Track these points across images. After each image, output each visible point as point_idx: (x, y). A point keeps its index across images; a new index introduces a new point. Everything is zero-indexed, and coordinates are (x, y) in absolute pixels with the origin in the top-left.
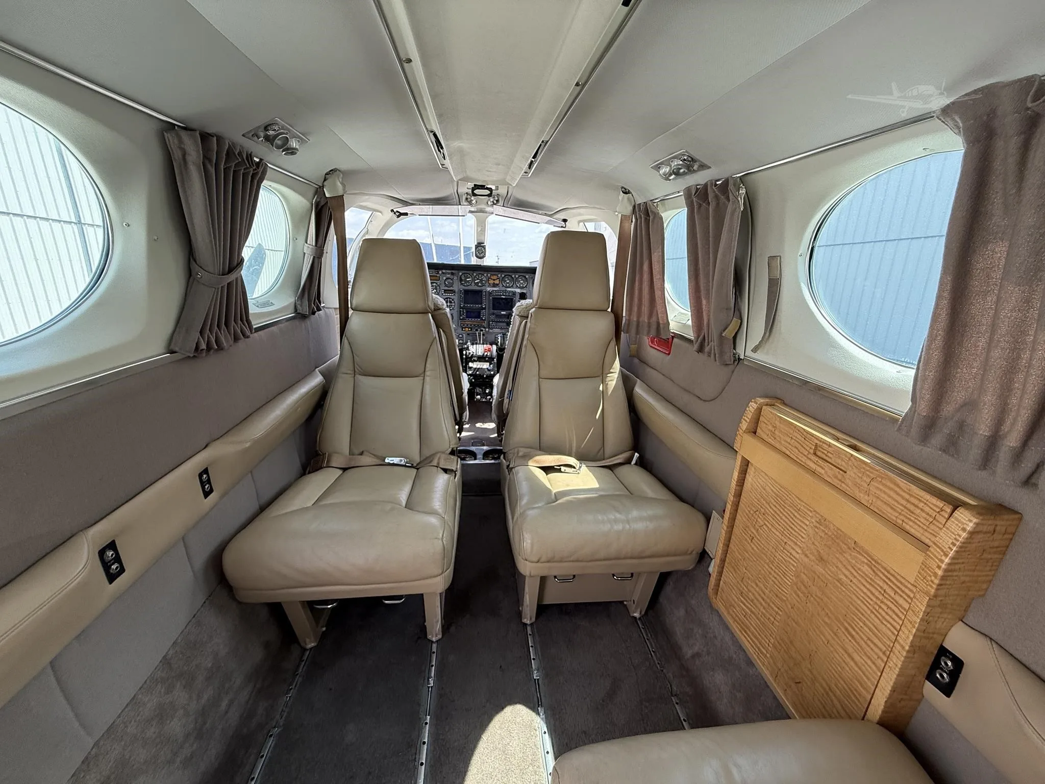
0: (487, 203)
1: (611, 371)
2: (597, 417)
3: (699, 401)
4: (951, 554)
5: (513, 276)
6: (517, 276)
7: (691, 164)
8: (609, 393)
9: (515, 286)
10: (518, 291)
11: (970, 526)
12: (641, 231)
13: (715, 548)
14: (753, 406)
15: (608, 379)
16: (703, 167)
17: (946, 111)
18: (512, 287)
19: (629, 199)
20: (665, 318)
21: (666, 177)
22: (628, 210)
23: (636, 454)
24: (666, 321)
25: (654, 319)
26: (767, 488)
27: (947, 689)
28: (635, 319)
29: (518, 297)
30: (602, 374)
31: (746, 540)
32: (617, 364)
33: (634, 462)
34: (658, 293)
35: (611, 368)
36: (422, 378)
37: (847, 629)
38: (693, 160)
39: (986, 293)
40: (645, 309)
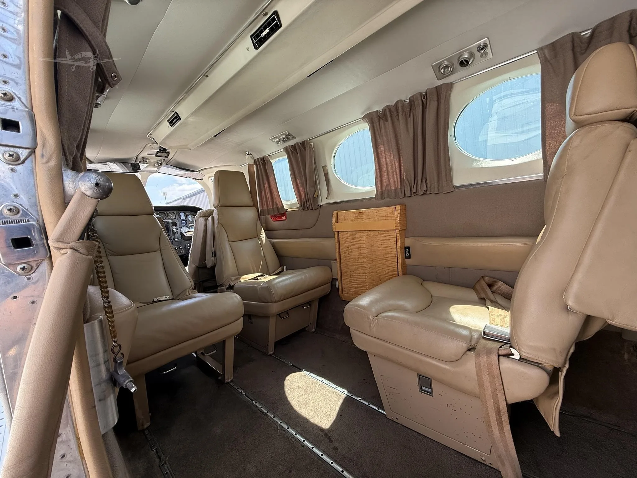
0: (154, 165)
1: (261, 233)
2: (262, 255)
3: (308, 230)
4: (399, 216)
5: (166, 212)
6: (168, 212)
7: (288, 137)
8: (264, 243)
9: (167, 218)
10: (170, 221)
11: (399, 208)
12: (261, 169)
13: (337, 275)
14: (335, 213)
15: (261, 237)
16: (294, 138)
17: (363, 118)
18: (166, 219)
19: (251, 157)
20: (281, 204)
21: (277, 142)
22: (252, 162)
23: (285, 267)
24: (281, 205)
25: (275, 206)
26: (348, 237)
27: (409, 257)
28: (266, 208)
29: (171, 225)
30: (258, 236)
31: (347, 261)
32: (263, 230)
33: (285, 270)
34: (275, 194)
35: (261, 232)
36: (160, 252)
37: (386, 260)
38: (290, 135)
39: (382, 157)
40: (270, 203)
